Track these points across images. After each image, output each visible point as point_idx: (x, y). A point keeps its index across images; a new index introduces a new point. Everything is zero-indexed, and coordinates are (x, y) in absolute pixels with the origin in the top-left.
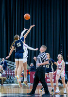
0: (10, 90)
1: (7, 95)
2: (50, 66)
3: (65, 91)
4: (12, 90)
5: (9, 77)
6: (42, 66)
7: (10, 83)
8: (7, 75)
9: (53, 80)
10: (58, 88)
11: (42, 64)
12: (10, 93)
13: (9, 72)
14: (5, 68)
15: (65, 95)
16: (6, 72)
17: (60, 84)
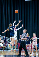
0: (8, 53)
1: (6, 56)
2: (29, 40)
3: (37, 54)
4: (9, 53)
5: (7, 46)
6: (24, 40)
7: (8, 49)
8: (6, 45)
9: (31, 48)
10: (33, 52)
11: (24, 39)
12: (8, 55)
13: (7, 44)
14: (5, 41)
15: (37, 56)
16: (5, 44)
17: (35, 50)
